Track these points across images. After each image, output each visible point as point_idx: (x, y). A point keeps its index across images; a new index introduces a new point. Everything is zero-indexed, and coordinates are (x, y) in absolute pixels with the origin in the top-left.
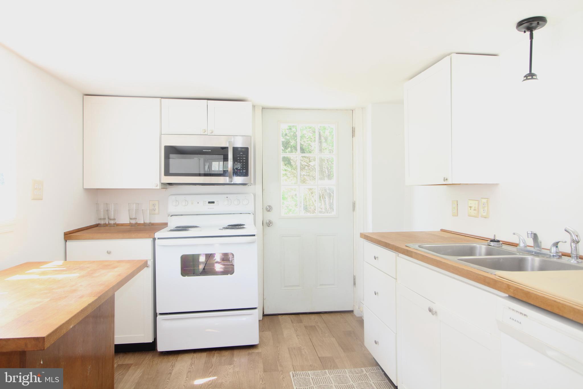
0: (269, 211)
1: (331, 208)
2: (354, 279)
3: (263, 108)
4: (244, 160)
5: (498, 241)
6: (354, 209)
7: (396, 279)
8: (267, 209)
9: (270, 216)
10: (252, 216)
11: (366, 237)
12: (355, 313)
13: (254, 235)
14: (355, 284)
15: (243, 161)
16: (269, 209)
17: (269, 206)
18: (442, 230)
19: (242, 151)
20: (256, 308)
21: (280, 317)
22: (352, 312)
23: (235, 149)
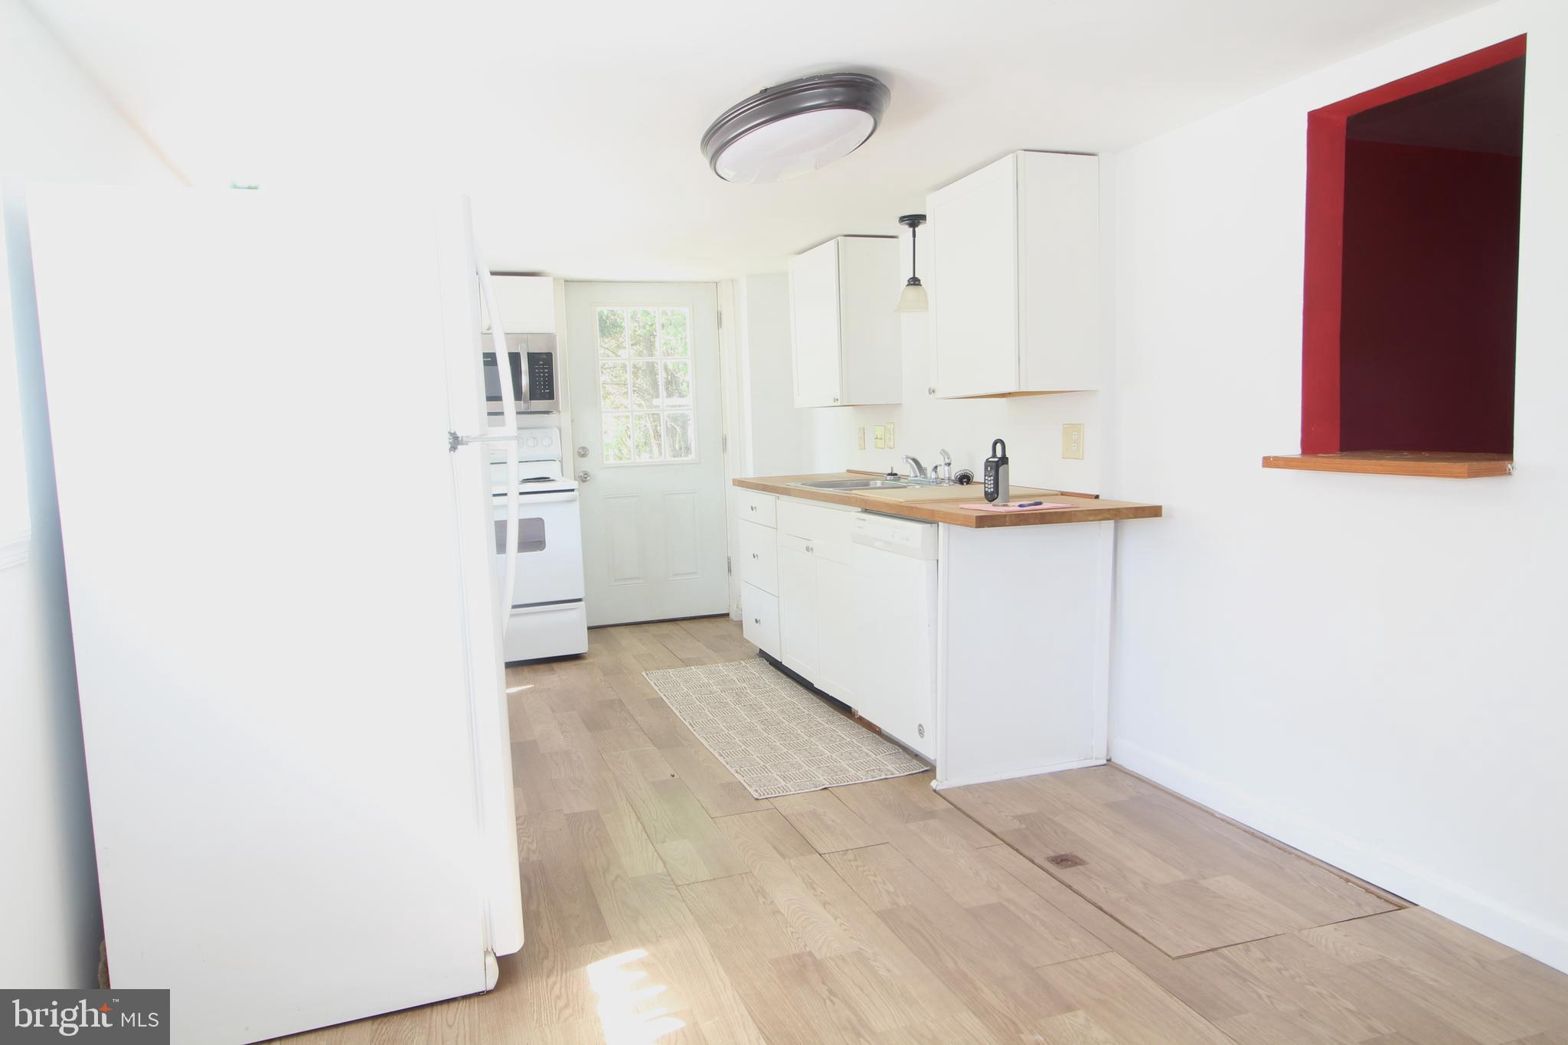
0: (583, 456)
1: (688, 449)
2: (729, 563)
3: (566, 281)
4: (546, 373)
5: (896, 474)
6: (725, 449)
7: (776, 529)
8: (579, 453)
9: (586, 465)
10: (558, 464)
11: (741, 483)
12: (732, 616)
13: (573, 490)
14: (730, 570)
15: (544, 375)
16: (583, 453)
17: (584, 448)
18: (849, 471)
19: (543, 360)
20: (580, 600)
21: (611, 630)
22: (727, 615)
23: (531, 356)
